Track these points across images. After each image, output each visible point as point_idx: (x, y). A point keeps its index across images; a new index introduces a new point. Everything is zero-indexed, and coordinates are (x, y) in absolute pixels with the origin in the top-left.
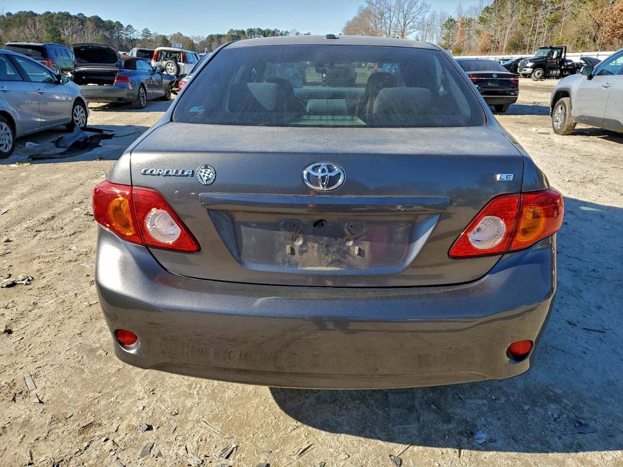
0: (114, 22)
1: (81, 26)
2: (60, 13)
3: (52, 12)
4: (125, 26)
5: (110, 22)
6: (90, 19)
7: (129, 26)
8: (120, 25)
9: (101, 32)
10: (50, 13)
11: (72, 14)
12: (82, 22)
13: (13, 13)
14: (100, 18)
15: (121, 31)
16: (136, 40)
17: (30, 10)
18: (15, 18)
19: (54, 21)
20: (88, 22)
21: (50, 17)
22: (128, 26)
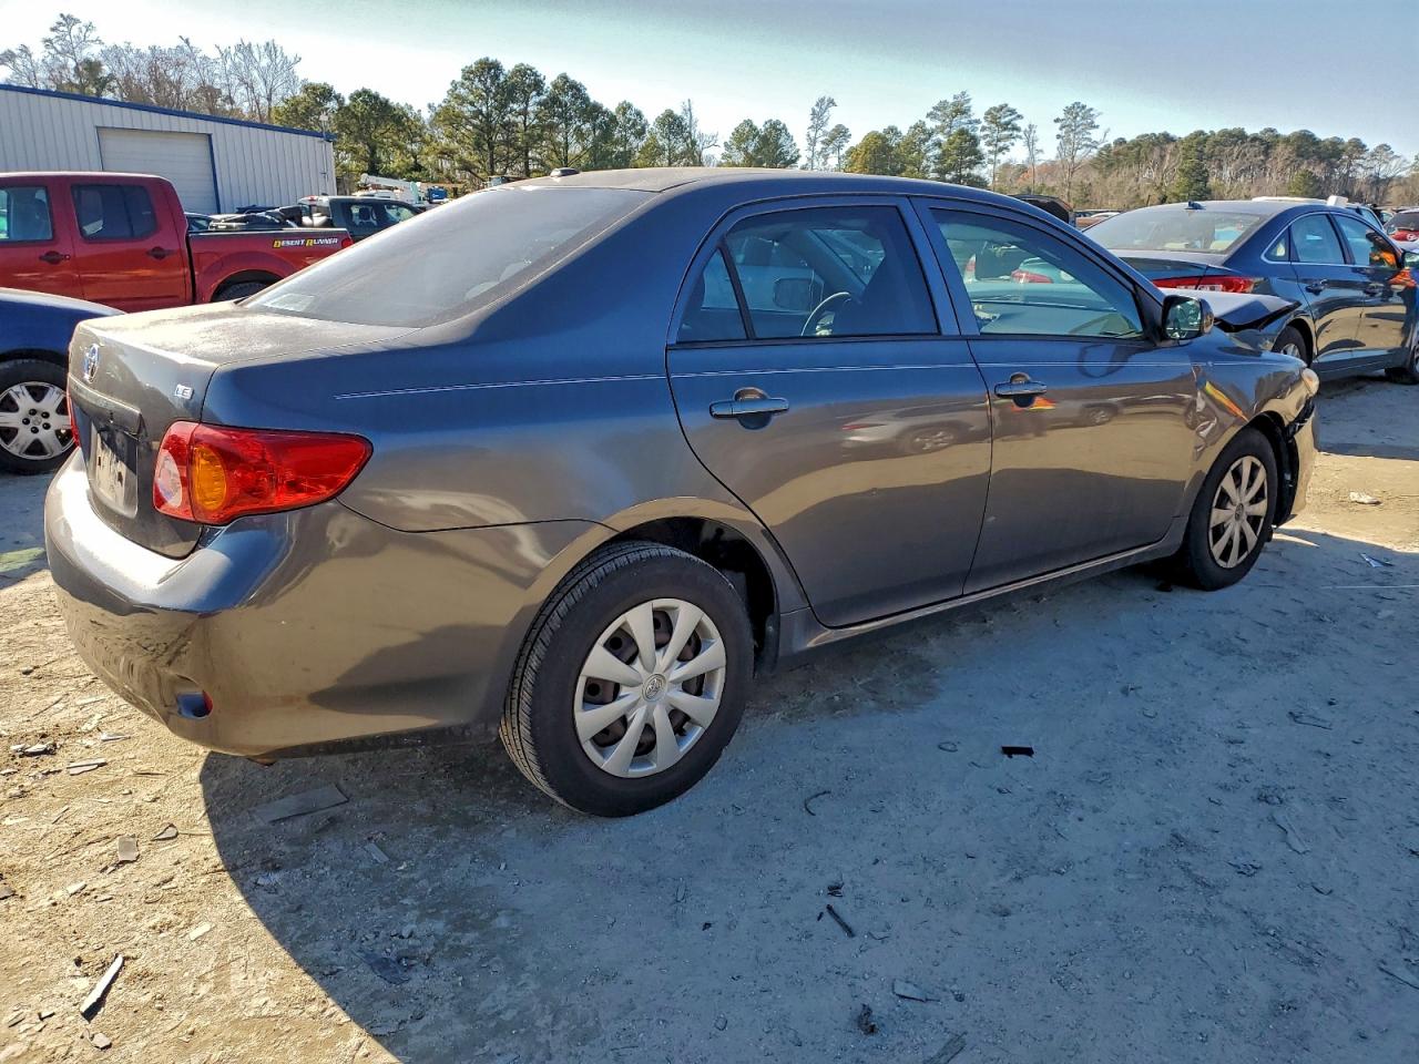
0: (1346, 140)
1: (1262, 157)
2: (1225, 133)
3: (1207, 131)
4: (1371, 146)
5: (1335, 143)
6: (1287, 140)
7: (1385, 148)
8: (1358, 146)
9: (1304, 167)
10: (1202, 133)
11: (1249, 131)
12: (1268, 147)
13: (1128, 139)
14: (1312, 136)
15: (1358, 161)
16: (1391, 179)
17: (1162, 131)
18: (1129, 148)
19: (1206, 150)
20: (1280, 148)
21: (1199, 143)
22: (1381, 147)
